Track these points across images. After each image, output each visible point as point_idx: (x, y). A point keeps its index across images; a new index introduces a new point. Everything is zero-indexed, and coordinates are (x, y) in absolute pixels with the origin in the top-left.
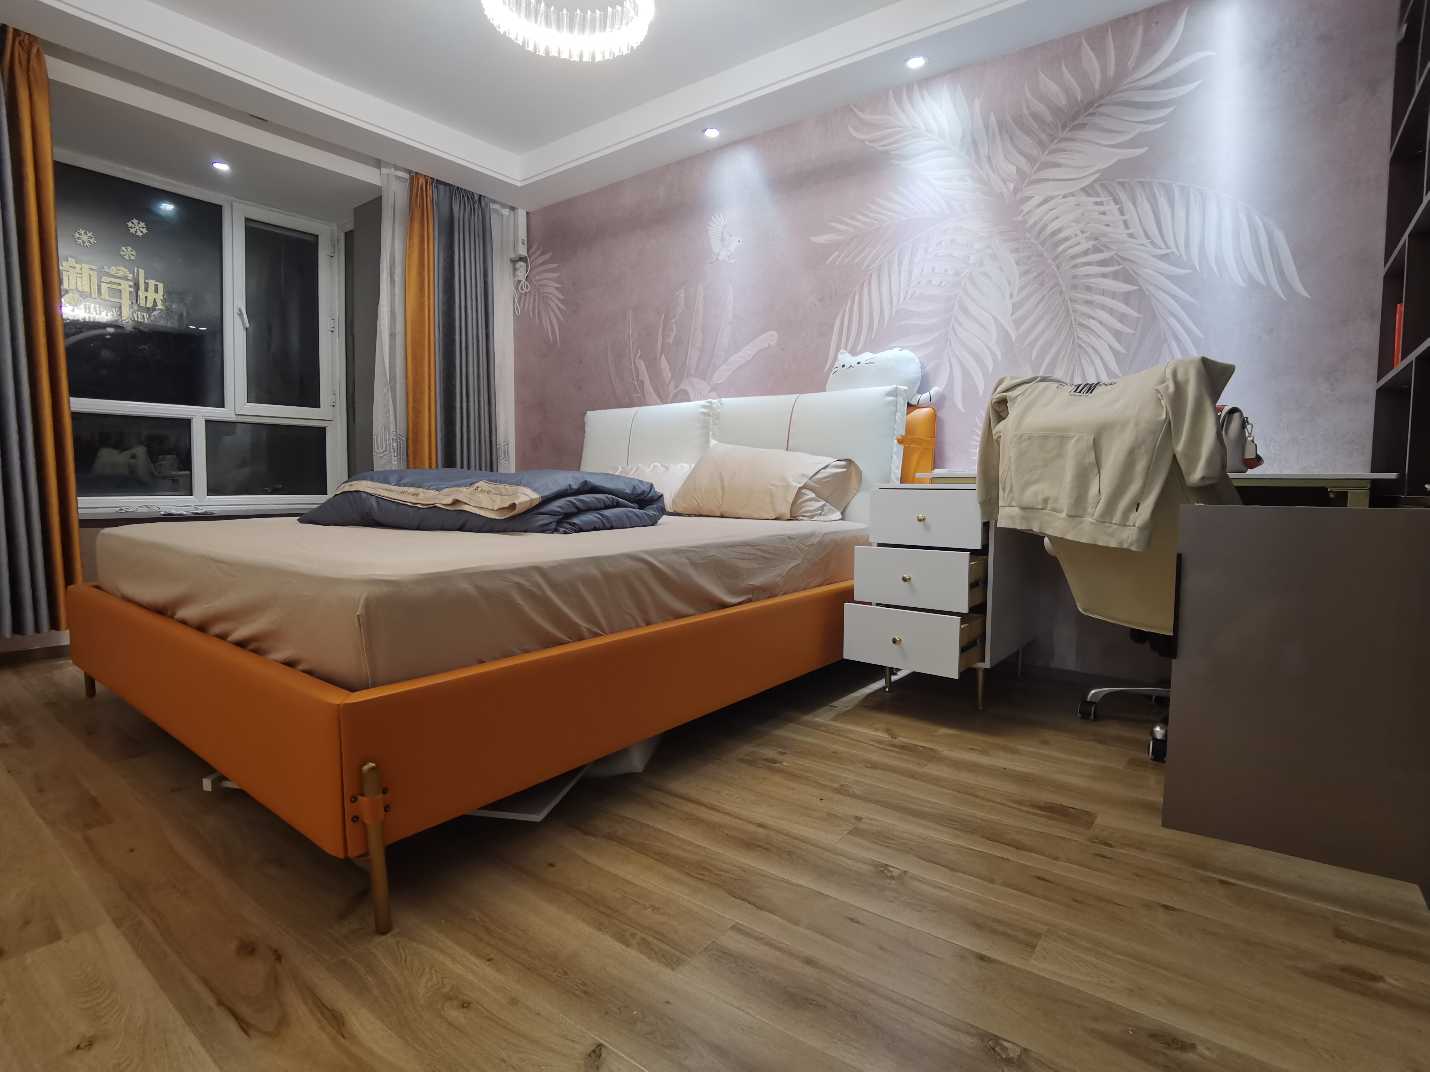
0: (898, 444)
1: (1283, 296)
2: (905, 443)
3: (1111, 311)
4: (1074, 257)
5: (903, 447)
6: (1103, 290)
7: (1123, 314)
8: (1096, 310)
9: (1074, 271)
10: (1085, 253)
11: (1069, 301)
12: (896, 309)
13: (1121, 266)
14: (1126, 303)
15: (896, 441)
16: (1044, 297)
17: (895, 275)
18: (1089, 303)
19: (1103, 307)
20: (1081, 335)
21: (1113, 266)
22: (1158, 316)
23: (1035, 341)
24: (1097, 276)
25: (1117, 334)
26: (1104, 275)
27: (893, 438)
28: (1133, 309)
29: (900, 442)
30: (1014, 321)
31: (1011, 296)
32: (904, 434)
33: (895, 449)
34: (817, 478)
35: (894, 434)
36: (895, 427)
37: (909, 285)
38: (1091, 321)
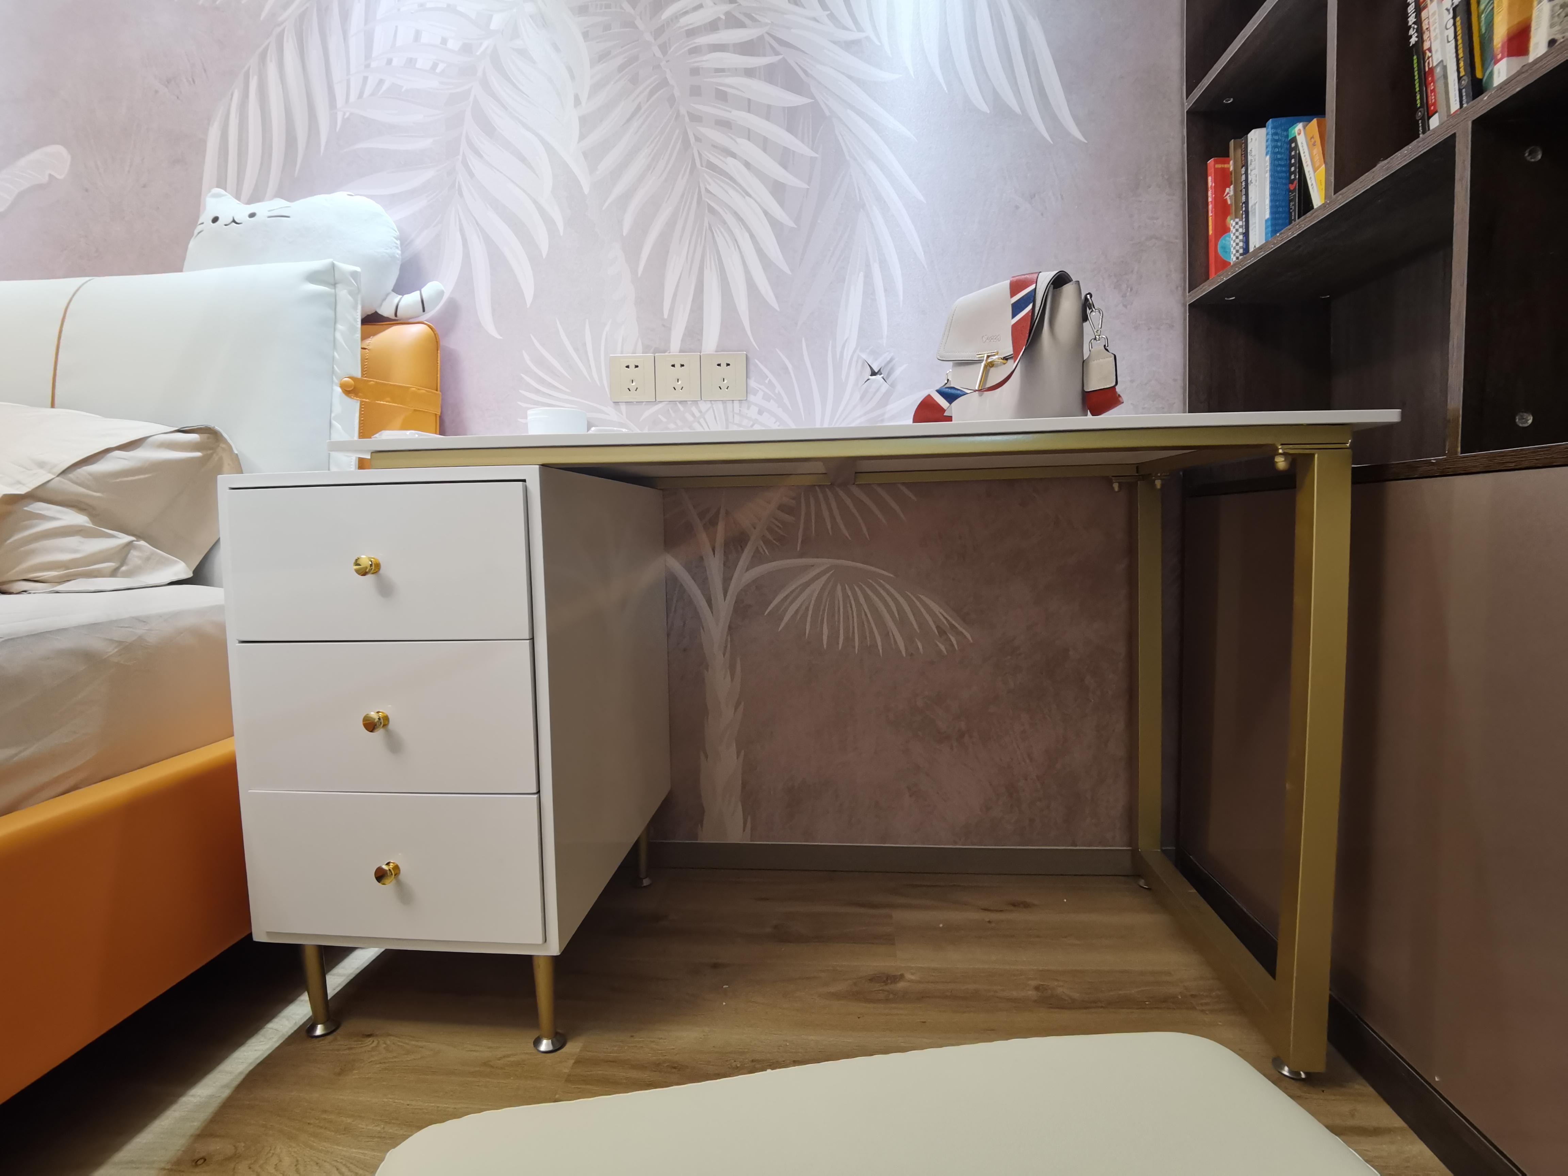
0: (344, 395)
1: (1046, 135)
2: (360, 394)
3: (765, 144)
4: (692, 33)
5: (358, 404)
6: (749, 100)
7: (786, 150)
8: (738, 140)
9: (693, 60)
10: (713, 26)
11: (687, 119)
12: (345, 114)
13: (780, 57)
14: (791, 129)
15: (339, 390)
16: (639, 108)
17: (334, 41)
18: (724, 124)
19: (749, 134)
20: (714, 188)
21: (764, 55)
22: (848, 158)
23: (627, 196)
24: (735, 72)
25: (778, 189)
26: (749, 73)
27: (332, 381)
28: (802, 141)
29: (350, 390)
30: (585, 154)
31: (577, 102)
32: (358, 374)
33: (337, 409)
34: (90, 474)
35: (333, 372)
36: (334, 357)
37: (367, 66)
38: (730, 160)
